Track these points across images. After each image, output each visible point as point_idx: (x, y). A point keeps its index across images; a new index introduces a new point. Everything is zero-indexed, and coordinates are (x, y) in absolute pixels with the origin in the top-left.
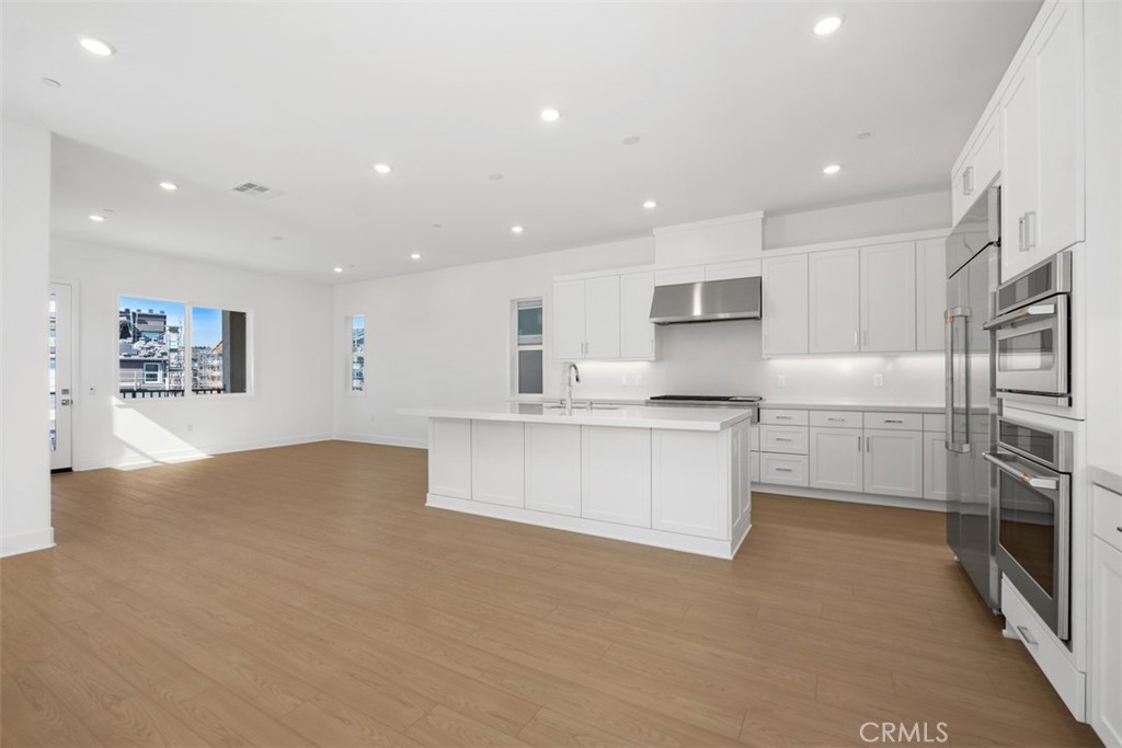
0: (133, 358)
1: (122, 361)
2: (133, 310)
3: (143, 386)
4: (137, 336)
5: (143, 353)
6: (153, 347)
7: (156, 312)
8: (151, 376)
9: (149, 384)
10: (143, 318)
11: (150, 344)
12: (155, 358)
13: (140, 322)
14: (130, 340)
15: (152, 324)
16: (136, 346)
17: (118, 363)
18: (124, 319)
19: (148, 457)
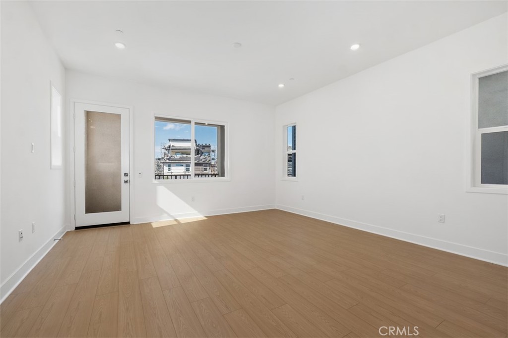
0: (200, 162)
1: (195, 163)
2: (201, 144)
3: (203, 173)
4: (202, 153)
5: (203, 160)
6: (206, 158)
7: (208, 145)
8: (205, 169)
9: (205, 172)
10: (204, 147)
11: (206, 157)
12: (207, 162)
13: (203, 149)
14: (200, 155)
15: (207, 149)
16: (201, 158)
17: (194, 164)
18: (198, 147)
19: (172, 217)
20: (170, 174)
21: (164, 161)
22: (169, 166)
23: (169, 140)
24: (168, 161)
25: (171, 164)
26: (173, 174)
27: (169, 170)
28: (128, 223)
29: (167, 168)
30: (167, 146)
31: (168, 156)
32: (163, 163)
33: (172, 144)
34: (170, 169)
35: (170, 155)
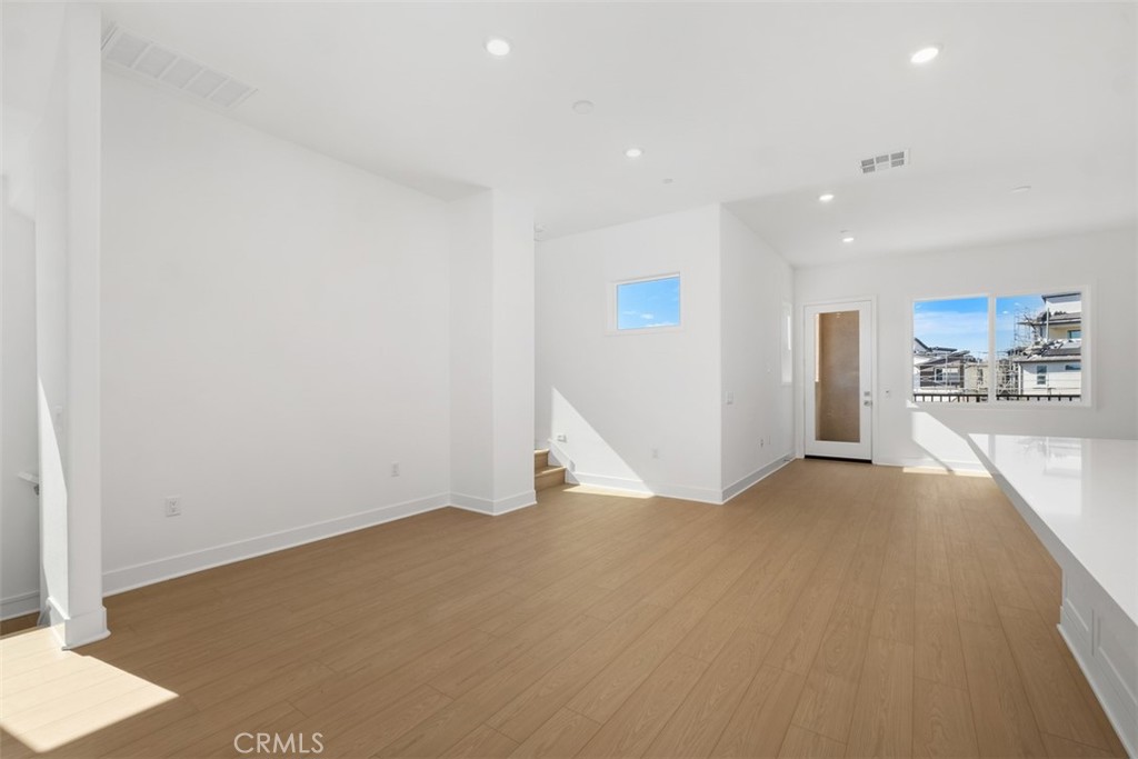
19: (942, 464)
20: (1046, 393)
21: (1025, 359)
22: (1042, 370)
23: (1045, 298)
24: (1036, 357)
25: (1048, 366)
26: (1053, 393)
27: (1042, 380)
28: (869, 462)
29: (1035, 376)
30: (1035, 315)
31: (1037, 343)
32: (1021, 362)
33: (1053, 308)
34: (1043, 378)
35: (1046, 341)
